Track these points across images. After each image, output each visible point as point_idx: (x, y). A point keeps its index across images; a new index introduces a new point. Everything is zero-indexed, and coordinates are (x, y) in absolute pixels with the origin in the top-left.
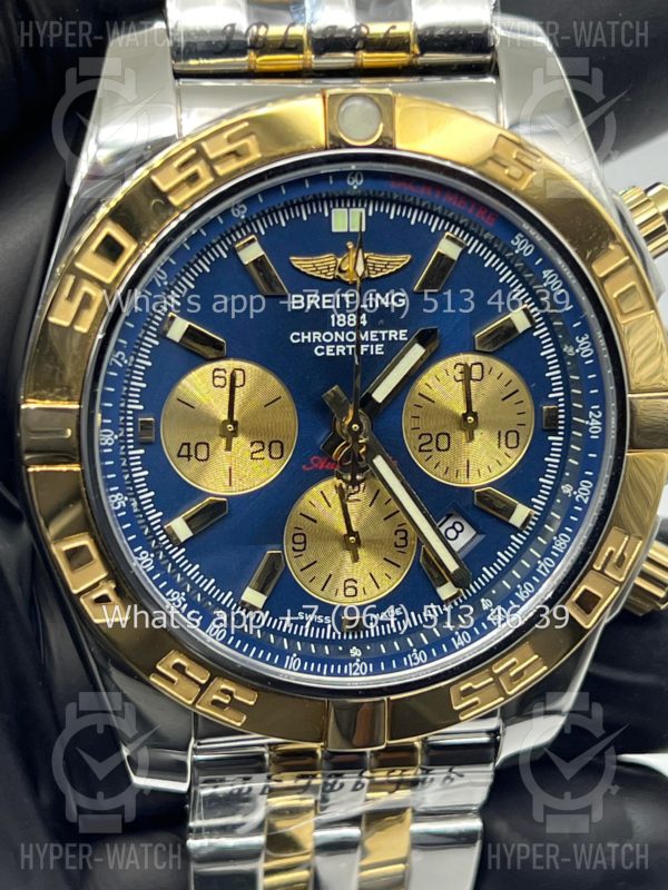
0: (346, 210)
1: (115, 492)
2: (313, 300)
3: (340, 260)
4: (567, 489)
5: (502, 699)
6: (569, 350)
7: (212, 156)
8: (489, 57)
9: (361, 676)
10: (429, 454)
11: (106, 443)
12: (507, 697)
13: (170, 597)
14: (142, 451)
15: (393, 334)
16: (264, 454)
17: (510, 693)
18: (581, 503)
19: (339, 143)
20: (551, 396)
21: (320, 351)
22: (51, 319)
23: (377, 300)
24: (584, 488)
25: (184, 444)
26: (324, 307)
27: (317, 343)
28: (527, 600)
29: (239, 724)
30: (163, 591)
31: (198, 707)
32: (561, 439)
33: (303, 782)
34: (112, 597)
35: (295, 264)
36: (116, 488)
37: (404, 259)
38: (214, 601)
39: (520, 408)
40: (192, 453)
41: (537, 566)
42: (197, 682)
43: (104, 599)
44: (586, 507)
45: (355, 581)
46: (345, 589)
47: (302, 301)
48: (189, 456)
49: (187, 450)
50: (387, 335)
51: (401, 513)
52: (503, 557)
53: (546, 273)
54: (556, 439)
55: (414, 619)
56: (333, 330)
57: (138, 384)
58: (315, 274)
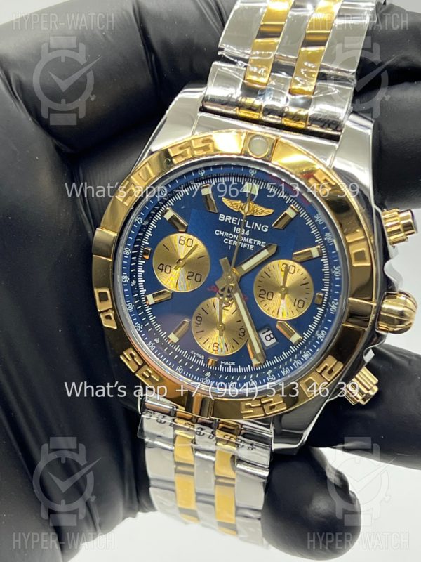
0: (251, 184)
1: (125, 275)
2: (228, 218)
3: (243, 204)
4: (317, 332)
5: (263, 415)
7: (194, 147)
8: (338, 133)
10: (262, 299)
11: (126, 254)
12: (265, 415)
13: (136, 325)
14: (144, 262)
15: (259, 242)
16: (193, 278)
17: (268, 414)
18: (319, 341)
19: (247, 154)
20: (323, 290)
21: (226, 241)
23: (256, 226)
24: (323, 334)
25: (161, 264)
26: (232, 222)
27: (226, 237)
28: (285, 376)
30: (134, 322)
31: (136, 375)
32: (323, 310)
33: (187, 427)
34: (113, 318)
35: (223, 201)
36: (126, 273)
37: (271, 211)
39: (307, 291)
40: (164, 269)
41: (294, 362)
42: (137, 364)
43: (108, 317)
44: (321, 343)
45: (218, 345)
46: (213, 346)
47: (224, 218)
48: (162, 270)
49: (162, 267)
50: (256, 242)
52: (285, 355)
53: (327, 234)
54: (321, 310)
55: (240, 369)
56: (234, 234)
57: (149, 234)
58: (231, 208)
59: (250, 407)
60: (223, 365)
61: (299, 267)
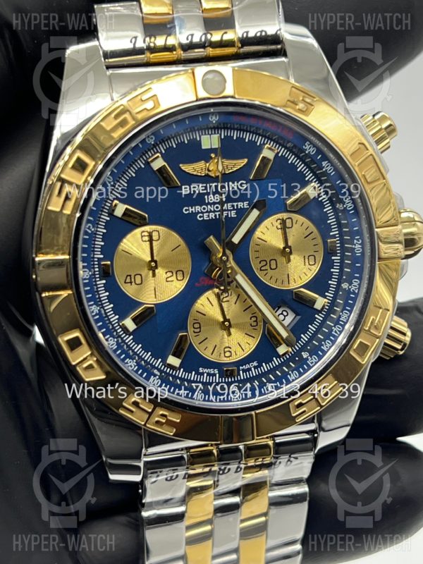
0: (209, 136)
1: (92, 305)
2: (194, 188)
3: (208, 164)
4: (345, 286)
5: (319, 408)
6: (339, 206)
8: (279, 47)
9: (238, 401)
10: (265, 272)
11: (85, 277)
12: (321, 407)
13: (127, 363)
14: (104, 281)
15: (240, 205)
16: (174, 278)
17: (323, 404)
18: (354, 293)
20: (331, 234)
21: (200, 217)
22: (50, 208)
23: (234, 186)
24: (355, 284)
25: (128, 276)
26: (201, 192)
27: (198, 213)
28: (328, 350)
29: (172, 434)
30: (123, 360)
31: (148, 425)
32: (339, 258)
34: (95, 365)
35: (183, 168)
36: (92, 303)
38: (151, 365)
39: (315, 242)
40: (133, 280)
41: (332, 330)
42: (146, 411)
43: (90, 367)
44: (357, 295)
45: (230, 348)
46: (225, 353)
47: (188, 189)
48: (131, 283)
49: (130, 279)
50: (237, 205)
51: (253, 306)
52: (312, 328)
53: (324, 164)
54: (336, 258)
55: (265, 367)
56: (207, 205)
57: (99, 243)
58: (195, 173)
59: (300, 405)
60: (244, 371)
61: (296, 217)
